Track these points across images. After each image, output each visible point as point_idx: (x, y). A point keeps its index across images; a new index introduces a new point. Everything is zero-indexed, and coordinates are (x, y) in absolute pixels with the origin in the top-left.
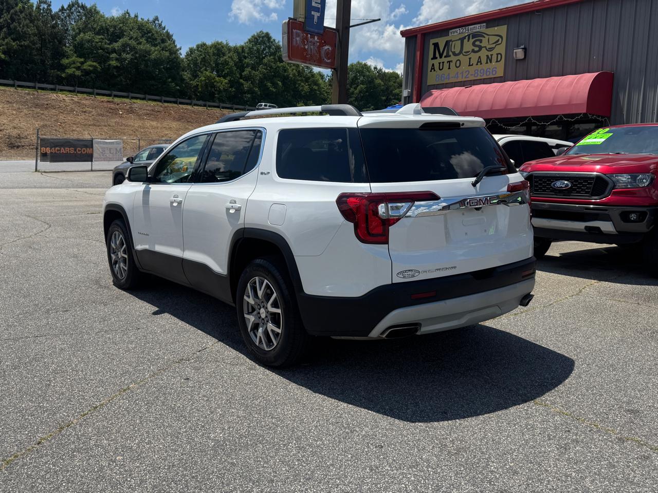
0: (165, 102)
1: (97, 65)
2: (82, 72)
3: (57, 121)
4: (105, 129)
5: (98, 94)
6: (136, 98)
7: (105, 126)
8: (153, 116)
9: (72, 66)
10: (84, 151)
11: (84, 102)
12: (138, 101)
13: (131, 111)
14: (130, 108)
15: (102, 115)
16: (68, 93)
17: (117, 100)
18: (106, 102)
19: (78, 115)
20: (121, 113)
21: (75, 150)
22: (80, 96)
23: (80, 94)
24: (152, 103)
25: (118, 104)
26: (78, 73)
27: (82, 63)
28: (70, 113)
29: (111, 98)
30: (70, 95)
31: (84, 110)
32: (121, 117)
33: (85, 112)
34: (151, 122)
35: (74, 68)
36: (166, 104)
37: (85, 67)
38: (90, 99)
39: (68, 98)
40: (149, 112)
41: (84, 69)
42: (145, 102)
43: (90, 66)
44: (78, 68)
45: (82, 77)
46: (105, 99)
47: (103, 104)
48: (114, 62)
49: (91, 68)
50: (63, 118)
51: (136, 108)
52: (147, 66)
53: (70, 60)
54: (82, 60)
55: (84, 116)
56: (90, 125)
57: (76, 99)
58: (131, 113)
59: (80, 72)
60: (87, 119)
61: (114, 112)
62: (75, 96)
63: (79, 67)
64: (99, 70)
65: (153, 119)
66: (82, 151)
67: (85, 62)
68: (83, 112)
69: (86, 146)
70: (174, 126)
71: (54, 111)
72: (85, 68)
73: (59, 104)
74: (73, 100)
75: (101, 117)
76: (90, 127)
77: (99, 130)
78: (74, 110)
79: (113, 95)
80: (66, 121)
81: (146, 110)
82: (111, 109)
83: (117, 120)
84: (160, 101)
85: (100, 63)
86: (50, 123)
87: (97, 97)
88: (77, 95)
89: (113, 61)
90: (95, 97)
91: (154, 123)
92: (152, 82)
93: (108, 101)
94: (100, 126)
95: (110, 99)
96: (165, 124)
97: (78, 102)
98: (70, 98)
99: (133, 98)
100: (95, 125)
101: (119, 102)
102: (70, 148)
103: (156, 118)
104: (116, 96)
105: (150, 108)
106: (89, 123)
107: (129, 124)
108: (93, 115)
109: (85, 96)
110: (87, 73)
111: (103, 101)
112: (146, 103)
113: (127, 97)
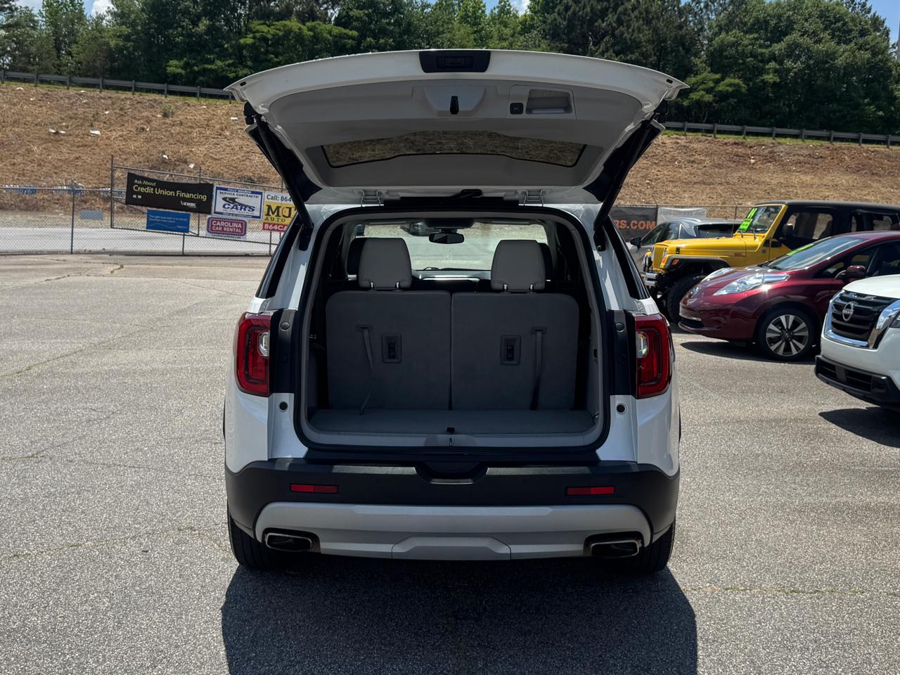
0: (836, 139)
1: (741, 83)
2: (715, 96)
3: (645, 177)
4: (719, 189)
5: (720, 132)
6: (785, 136)
7: (721, 184)
8: (808, 166)
9: (701, 87)
10: (642, 225)
11: (695, 146)
12: (788, 141)
13: (772, 158)
14: (771, 152)
15: (720, 166)
16: (673, 132)
17: (751, 140)
18: (732, 144)
19: (681, 167)
20: (752, 161)
21: (628, 224)
22: (691, 135)
23: (691, 134)
24: (812, 143)
25: (751, 147)
26: (709, 98)
27: (717, 82)
28: (668, 163)
29: (741, 137)
30: (675, 136)
31: (692, 159)
32: (752, 168)
33: (693, 162)
34: (802, 177)
35: (703, 90)
36: (837, 144)
37: (721, 87)
38: (707, 140)
39: (671, 141)
40: (801, 158)
41: (720, 91)
42: (799, 142)
43: (730, 85)
44: (709, 91)
45: (715, 104)
46: (732, 139)
47: (725, 147)
48: (771, 76)
49: (730, 89)
50: (656, 173)
51: (782, 152)
52: (827, 78)
53: (699, 77)
54: (718, 76)
55: (691, 168)
56: (695, 183)
57: (683, 141)
58: (770, 162)
59: (711, 96)
60: (693, 174)
61: (740, 160)
62: (682, 137)
63: (712, 88)
64: (743, 90)
65: (807, 170)
66: (639, 226)
67: (723, 79)
68: (689, 162)
69: (646, 218)
70: (844, 181)
71: (645, 162)
72: (720, 89)
73: (655, 151)
74: (678, 143)
75: (716, 170)
76: (695, 186)
77: (708, 191)
78: (676, 160)
79: (745, 133)
80: (659, 177)
81: (799, 155)
82: (737, 156)
83: (744, 173)
84: (828, 139)
85: (746, 80)
86: (634, 180)
87: (717, 136)
88: (685, 135)
89: (768, 74)
90: (716, 138)
91: (808, 178)
92: (834, 106)
93: (735, 143)
94: (713, 184)
95: (740, 139)
96: (828, 179)
97: (685, 146)
98: (674, 141)
99: (778, 135)
100: (704, 183)
101: (752, 144)
102: (620, 220)
103: (814, 169)
104: (749, 134)
105: (805, 152)
106: (695, 180)
107: (763, 180)
108: (705, 167)
109: (699, 135)
110: (723, 97)
111: (726, 144)
112: (801, 143)
113: (769, 135)
